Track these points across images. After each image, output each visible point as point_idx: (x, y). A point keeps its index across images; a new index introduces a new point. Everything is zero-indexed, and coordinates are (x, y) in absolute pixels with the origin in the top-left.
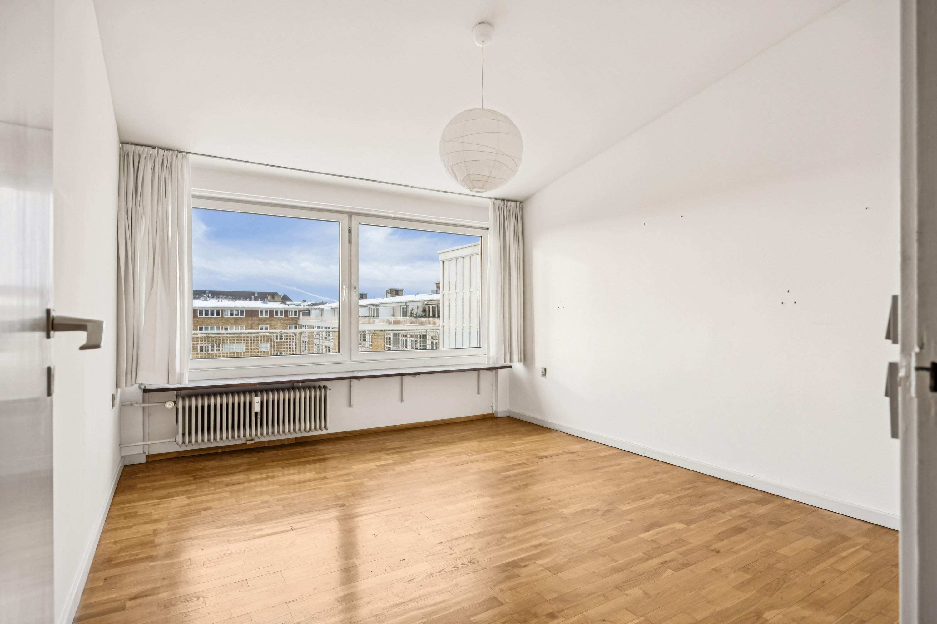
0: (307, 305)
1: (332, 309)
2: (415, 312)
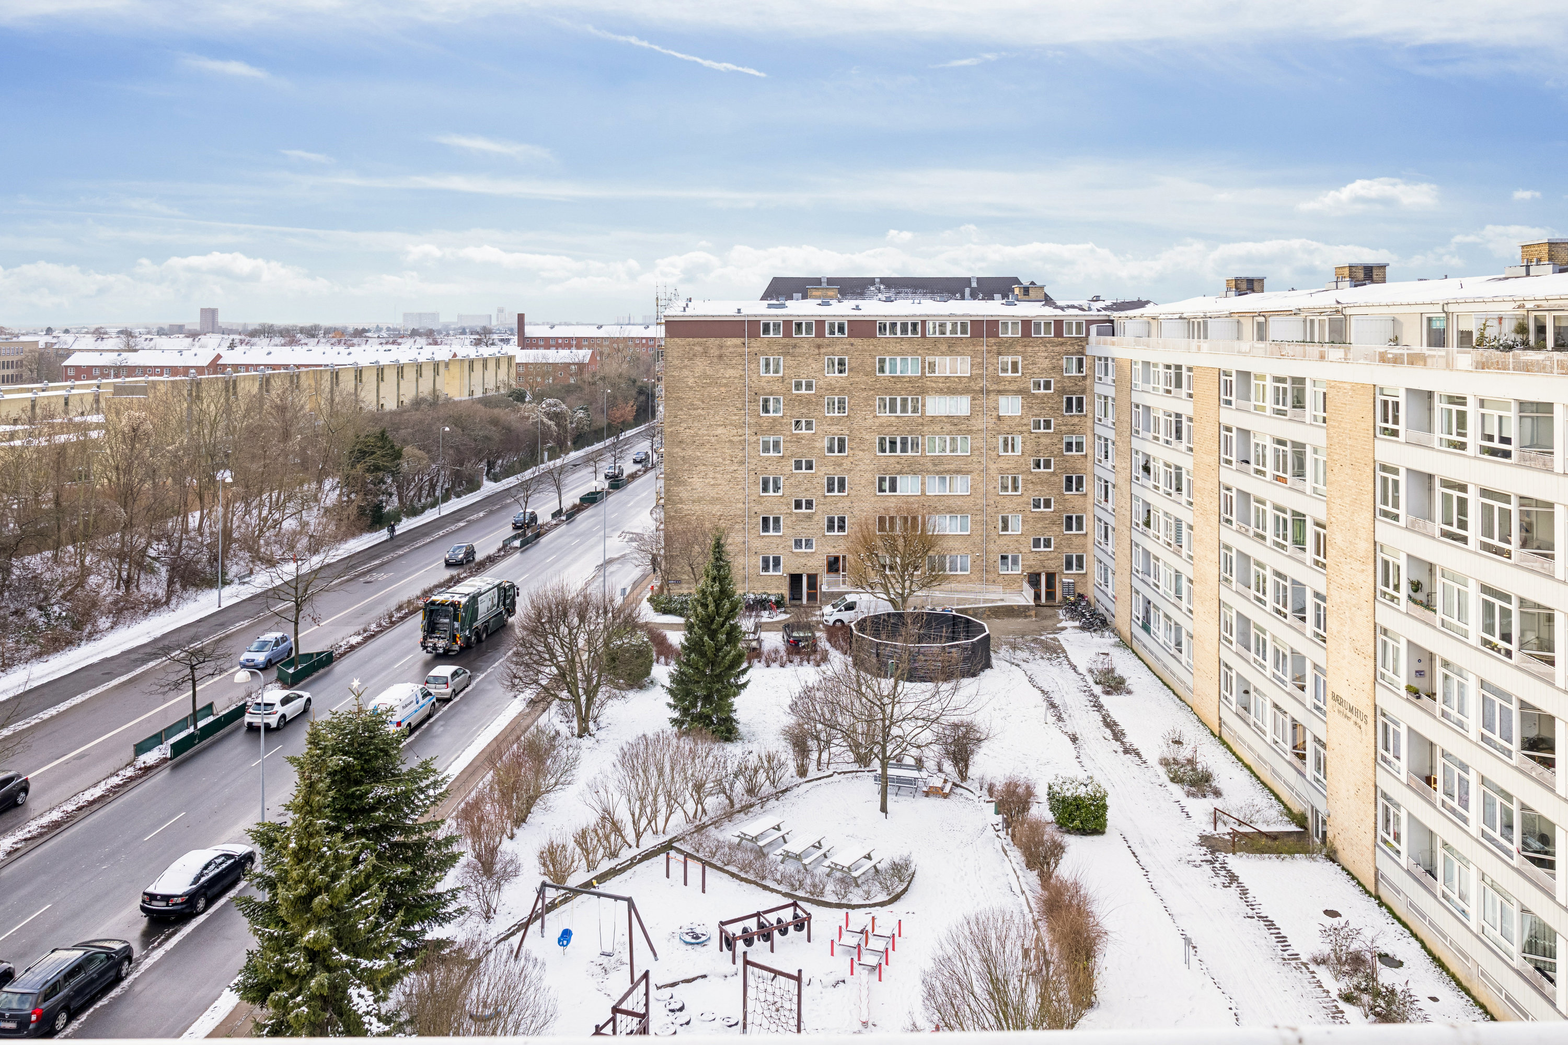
0: (1105, 309)
1: (1180, 318)
2: (1490, 333)
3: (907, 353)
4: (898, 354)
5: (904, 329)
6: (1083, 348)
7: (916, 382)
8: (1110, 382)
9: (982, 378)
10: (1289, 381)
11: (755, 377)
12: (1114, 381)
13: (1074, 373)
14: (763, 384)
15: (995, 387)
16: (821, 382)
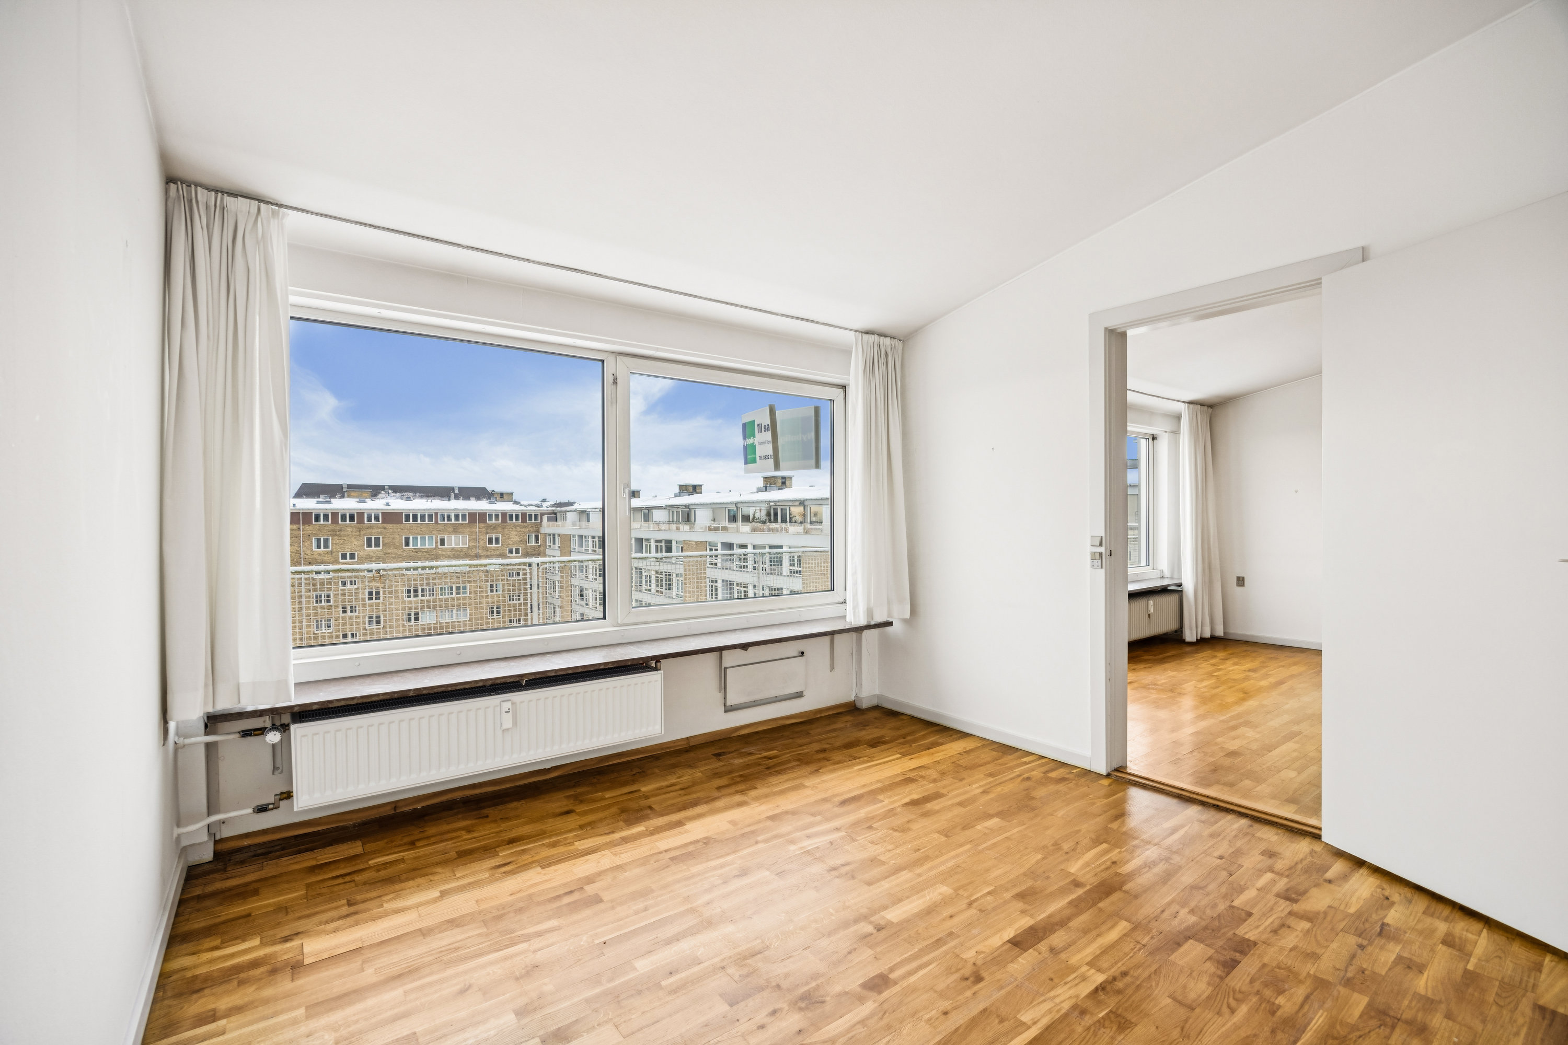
0: (550, 506)
2: (757, 516)
3: (426, 533)
4: (419, 534)
5: (423, 517)
6: (539, 529)
7: (432, 551)
8: (557, 548)
9: (476, 548)
10: (663, 542)
11: (308, 552)
12: (559, 547)
13: (533, 544)
14: (315, 556)
15: (484, 553)
16: (362, 554)
